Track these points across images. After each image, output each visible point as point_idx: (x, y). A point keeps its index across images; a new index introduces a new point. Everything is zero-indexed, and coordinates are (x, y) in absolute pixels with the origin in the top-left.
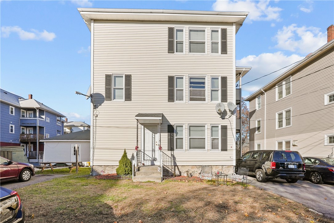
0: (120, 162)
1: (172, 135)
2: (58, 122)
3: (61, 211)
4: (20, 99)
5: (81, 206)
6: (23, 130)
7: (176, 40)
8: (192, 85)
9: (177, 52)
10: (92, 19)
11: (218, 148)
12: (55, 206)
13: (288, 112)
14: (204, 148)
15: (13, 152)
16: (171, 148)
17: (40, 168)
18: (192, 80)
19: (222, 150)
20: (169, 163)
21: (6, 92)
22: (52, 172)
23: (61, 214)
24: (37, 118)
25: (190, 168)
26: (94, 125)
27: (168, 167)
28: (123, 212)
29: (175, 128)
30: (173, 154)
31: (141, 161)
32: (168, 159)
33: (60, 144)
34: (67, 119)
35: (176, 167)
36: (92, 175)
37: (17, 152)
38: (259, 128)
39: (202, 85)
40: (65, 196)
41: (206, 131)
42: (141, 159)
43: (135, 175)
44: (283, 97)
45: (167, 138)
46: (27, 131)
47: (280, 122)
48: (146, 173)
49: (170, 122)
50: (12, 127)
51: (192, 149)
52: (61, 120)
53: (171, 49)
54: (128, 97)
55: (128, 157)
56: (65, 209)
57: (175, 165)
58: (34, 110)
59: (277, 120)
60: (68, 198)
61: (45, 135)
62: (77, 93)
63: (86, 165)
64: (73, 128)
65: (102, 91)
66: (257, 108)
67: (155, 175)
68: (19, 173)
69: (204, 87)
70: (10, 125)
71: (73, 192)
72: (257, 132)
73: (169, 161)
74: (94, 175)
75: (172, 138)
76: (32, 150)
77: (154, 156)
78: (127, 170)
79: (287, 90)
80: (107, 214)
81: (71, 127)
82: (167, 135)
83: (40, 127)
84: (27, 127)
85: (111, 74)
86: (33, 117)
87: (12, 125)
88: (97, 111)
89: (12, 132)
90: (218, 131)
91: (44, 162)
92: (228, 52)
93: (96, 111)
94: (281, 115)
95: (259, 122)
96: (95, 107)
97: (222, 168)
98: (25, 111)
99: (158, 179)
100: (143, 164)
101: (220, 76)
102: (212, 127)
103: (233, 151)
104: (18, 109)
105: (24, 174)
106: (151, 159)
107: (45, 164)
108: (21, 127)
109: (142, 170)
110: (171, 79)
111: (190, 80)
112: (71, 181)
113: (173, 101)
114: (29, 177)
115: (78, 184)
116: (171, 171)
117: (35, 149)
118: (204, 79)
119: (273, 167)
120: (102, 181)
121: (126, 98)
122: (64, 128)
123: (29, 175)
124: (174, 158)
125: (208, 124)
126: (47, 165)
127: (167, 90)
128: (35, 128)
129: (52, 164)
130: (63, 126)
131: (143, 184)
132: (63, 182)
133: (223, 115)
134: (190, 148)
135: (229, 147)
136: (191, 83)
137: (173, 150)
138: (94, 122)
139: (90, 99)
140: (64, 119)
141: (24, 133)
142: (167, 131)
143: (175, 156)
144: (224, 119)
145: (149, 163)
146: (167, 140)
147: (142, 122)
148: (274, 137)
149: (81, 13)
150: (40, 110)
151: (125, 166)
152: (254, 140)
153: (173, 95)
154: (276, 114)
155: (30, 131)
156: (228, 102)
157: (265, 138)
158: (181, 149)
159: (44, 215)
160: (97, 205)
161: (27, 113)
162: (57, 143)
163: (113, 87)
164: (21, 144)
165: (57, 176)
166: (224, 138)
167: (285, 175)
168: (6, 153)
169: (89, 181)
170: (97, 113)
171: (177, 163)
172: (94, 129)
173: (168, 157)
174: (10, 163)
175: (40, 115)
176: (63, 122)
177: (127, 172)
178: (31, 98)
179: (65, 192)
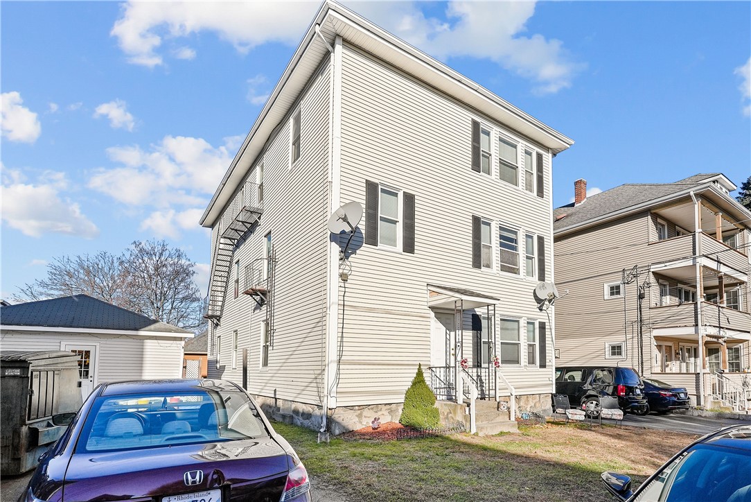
1: (479, 335)
7: (482, 149)
8: (503, 241)
9: (483, 170)
10: (338, 36)
14: (519, 362)
19: (540, 366)
26: (340, 302)
30: (479, 374)
39: (514, 244)
41: (521, 329)
45: (471, 342)
49: (476, 310)
51: (504, 365)
53: (476, 166)
54: (409, 247)
69: (516, 249)
75: (479, 340)
82: (471, 334)
85: (376, 181)
88: (348, 268)
90: (535, 331)
92: (544, 196)
93: (344, 267)
101: (536, 235)
102: (528, 323)
110: (477, 224)
111: (500, 232)
113: (480, 267)
118: (517, 233)
121: (404, 245)
124: (481, 382)
125: (524, 318)
127: (471, 242)
134: (501, 362)
135: (548, 362)
136: (501, 237)
137: (480, 367)
138: (341, 293)
142: (471, 327)
144: (542, 310)
146: (471, 345)
153: (480, 257)
156: (546, 281)
163: (379, 214)
170: (346, 272)
172: (340, 312)
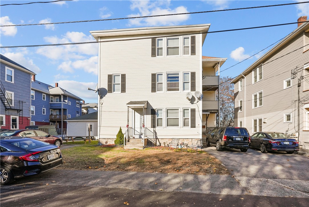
0: (117, 136)
1: (154, 116)
2: (77, 104)
3: (78, 161)
4: (50, 87)
5: (89, 159)
6: (52, 112)
7: (157, 47)
8: (169, 79)
9: (158, 55)
10: (99, 37)
11: (189, 126)
12: (75, 158)
13: (261, 94)
14: (178, 125)
15: (49, 129)
16: (154, 126)
17: (65, 140)
18: (169, 76)
19: (191, 127)
20: (152, 136)
21: (40, 83)
22: (73, 143)
23: (78, 162)
24: (62, 103)
25: (167, 140)
26: (100, 110)
27: (151, 139)
28: (110, 162)
29: (156, 111)
30: (154, 130)
31: (132, 135)
32: (151, 134)
33: (79, 123)
34: (84, 101)
35: (157, 140)
36: (99, 145)
37: (51, 129)
38: (241, 108)
39: (177, 79)
40: (81, 155)
41: (179, 113)
42: (132, 134)
43: (126, 145)
44: (258, 81)
45: (151, 119)
46: (55, 113)
47: (256, 102)
48: (133, 143)
49: (153, 107)
50: (44, 110)
51: (169, 127)
52: (80, 103)
53: (154, 54)
54: (123, 90)
55: (123, 133)
56: (80, 160)
57: (157, 139)
58: (59, 96)
59: (253, 101)
60: (82, 155)
61: (68, 115)
62: (89, 89)
63: (97, 139)
64: (89, 109)
65: (106, 86)
66: (240, 90)
67: (139, 145)
68: (54, 142)
69: (178, 80)
70: (43, 108)
71: (85, 153)
72: (239, 111)
73: (152, 135)
74: (100, 145)
75: (154, 118)
76: (58, 128)
77: (141, 132)
78: (121, 142)
79: (260, 75)
80: (101, 163)
81: (87, 108)
82: (151, 116)
83: (64, 109)
84: (54, 109)
85: (112, 74)
86: (59, 101)
87: (44, 108)
88: (103, 101)
89: (44, 114)
90: (189, 113)
91: (67, 136)
92: (196, 54)
93: (101, 101)
94: (256, 96)
95: (241, 102)
96: (101, 98)
97: (192, 140)
98: (53, 97)
99: (141, 147)
100: (134, 138)
101: (190, 72)
102: (184, 110)
103: (200, 127)
104: (48, 95)
105: (57, 143)
106: (139, 134)
107: (69, 137)
108: (51, 110)
109: (131, 141)
110: (154, 76)
111: (168, 76)
112: (85, 148)
113: (155, 92)
114: (59, 145)
115: (89, 149)
116: (153, 142)
117: (60, 127)
118: (178, 74)
119: (225, 140)
120: (104, 148)
121: (121, 91)
122: (82, 109)
123: (60, 144)
124: (156, 133)
125: (181, 108)
126: (70, 138)
127: (151, 83)
128: (60, 110)
129: (73, 138)
130: (81, 108)
131: (131, 150)
132: (80, 148)
133: (192, 100)
134: (167, 126)
135: (197, 125)
136: (168, 78)
137: (155, 127)
138: (100, 108)
139: (97, 93)
140: (82, 102)
141: (52, 114)
142: (151, 114)
143: (156, 132)
144: (193, 103)
145: (138, 136)
146: (151, 120)
147: (133, 108)
148: (251, 115)
149: (92, 34)
150: (64, 95)
151: (120, 139)
152: (237, 118)
153: (155, 88)
154: (253, 95)
155: (57, 112)
156: (196, 91)
157: (245, 116)
158: (161, 127)
159: (70, 162)
160: (97, 158)
161: (55, 98)
162: (76, 122)
163: (113, 83)
164: (50, 123)
165: (76, 145)
166: (193, 118)
167: (233, 145)
168: (45, 130)
169: (96, 148)
170: (102, 102)
171: (157, 136)
172: (100, 113)
173: (151, 132)
174: (49, 136)
175: (64, 99)
176: (81, 105)
177: (121, 143)
178: (57, 86)
179: (81, 153)
